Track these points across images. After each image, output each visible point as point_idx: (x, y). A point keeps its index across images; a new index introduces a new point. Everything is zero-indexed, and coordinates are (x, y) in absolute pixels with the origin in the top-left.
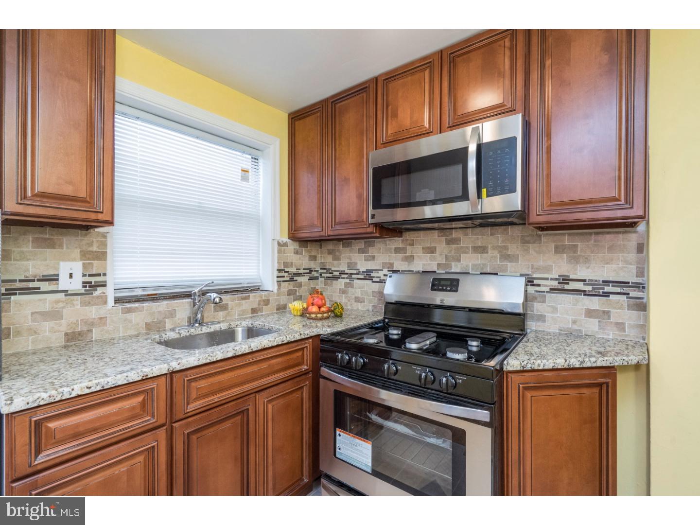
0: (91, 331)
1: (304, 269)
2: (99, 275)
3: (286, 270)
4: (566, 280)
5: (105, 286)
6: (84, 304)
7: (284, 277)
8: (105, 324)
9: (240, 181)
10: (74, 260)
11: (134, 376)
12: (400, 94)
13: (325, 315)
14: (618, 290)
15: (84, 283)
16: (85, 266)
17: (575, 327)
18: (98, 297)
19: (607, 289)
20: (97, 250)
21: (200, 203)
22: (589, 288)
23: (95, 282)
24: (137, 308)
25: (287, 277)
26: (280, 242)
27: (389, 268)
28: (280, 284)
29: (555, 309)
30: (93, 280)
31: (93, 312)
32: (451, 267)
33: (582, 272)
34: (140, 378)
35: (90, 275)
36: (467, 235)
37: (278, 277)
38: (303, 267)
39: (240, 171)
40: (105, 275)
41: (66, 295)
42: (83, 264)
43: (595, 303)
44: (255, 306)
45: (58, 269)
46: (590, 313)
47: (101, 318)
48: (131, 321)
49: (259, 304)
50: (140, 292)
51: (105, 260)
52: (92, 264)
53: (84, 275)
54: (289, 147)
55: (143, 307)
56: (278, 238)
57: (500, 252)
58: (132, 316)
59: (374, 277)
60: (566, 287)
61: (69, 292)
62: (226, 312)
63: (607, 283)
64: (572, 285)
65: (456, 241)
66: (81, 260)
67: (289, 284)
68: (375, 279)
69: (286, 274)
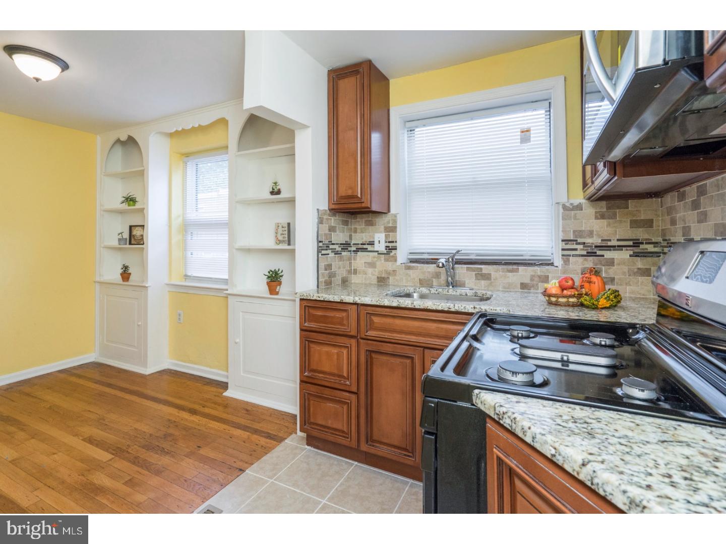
0: (388, 278)
1: (618, 240)
2: (393, 242)
3: (580, 240)
5: (396, 249)
6: (386, 260)
7: (576, 250)
8: (395, 275)
9: (519, 144)
10: (381, 232)
15: (386, 247)
16: (386, 236)
18: (393, 256)
20: (392, 225)
23: (392, 247)
24: (414, 266)
25: (581, 250)
26: (568, 205)
28: (568, 260)
30: (390, 245)
31: (390, 266)
35: (389, 242)
37: (563, 250)
38: (618, 237)
39: (519, 133)
40: (396, 242)
41: (378, 254)
42: (386, 235)
44: (527, 280)
45: (374, 238)
47: (394, 271)
48: (410, 276)
49: (532, 280)
51: (396, 232)
52: (389, 235)
53: (386, 242)
55: (418, 266)
56: (564, 199)
58: (411, 272)
61: (380, 252)
62: (488, 282)
66: (385, 232)
67: (586, 260)
69: (581, 247)
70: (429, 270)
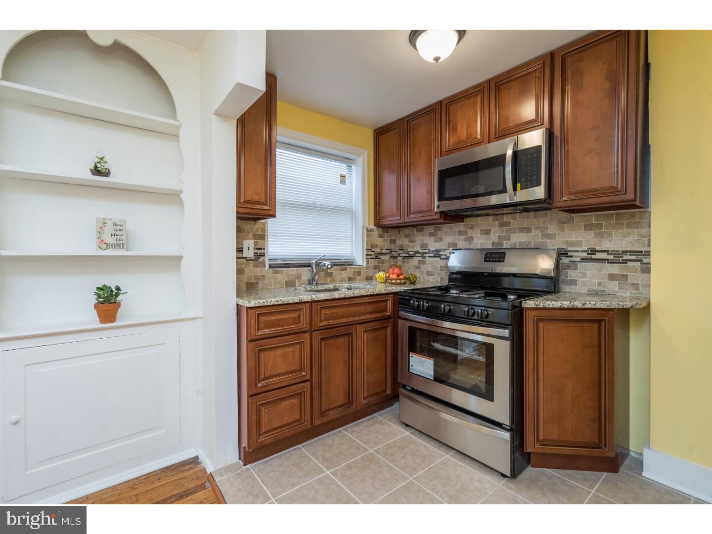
0: (257, 283)
1: (386, 250)
2: (261, 249)
3: (373, 250)
4: (593, 251)
5: (264, 255)
6: (255, 266)
7: (371, 255)
8: (264, 279)
9: (339, 184)
10: (250, 239)
11: (296, 300)
12: (459, 114)
13: (403, 281)
14: (634, 258)
15: (254, 253)
16: (255, 244)
17: (600, 288)
18: (261, 262)
19: (625, 257)
20: (260, 233)
21: (314, 201)
22: (611, 257)
23: (260, 253)
24: (280, 270)
25: (374, 255)
26: (368, 228)
27: (453, 247)
28: (368, 260)
29: (585, 275)
30: (259, 252)
31: (259, 271)
32: (503, 245)
33: (607, 245)
34: (298, 301)
35: (257, 249)
36: (515, 219)
37: (366, 255)
38: (386, 248)
39: (339, 177)
40: (264, 249)
41: (246, 260)
42: (254, 242)
43: (615, 269)
44: (351, 275)
45: (242, 244)
46: (612, 277)
47: (263, 276)
48: (277, 279)
49: (353, 275)
50: (280, 262)
51: (265, 240)
52: (258, 242)
53: (254, 249)
54: (374, 156)
55: (284, 270)
56: (367, 225)
57: (541, 231)
58: (278, 276)
59: (442, 255)
60: (594, 257)
61: (248, 259)
62: (331, 278)
63: (625, 252)
64: (599, 256)
65: (506, 224)
66: (253, 239)
67: (375, 261)
68: (442, 257)
69: (372, 253)
70: (293, 273)
